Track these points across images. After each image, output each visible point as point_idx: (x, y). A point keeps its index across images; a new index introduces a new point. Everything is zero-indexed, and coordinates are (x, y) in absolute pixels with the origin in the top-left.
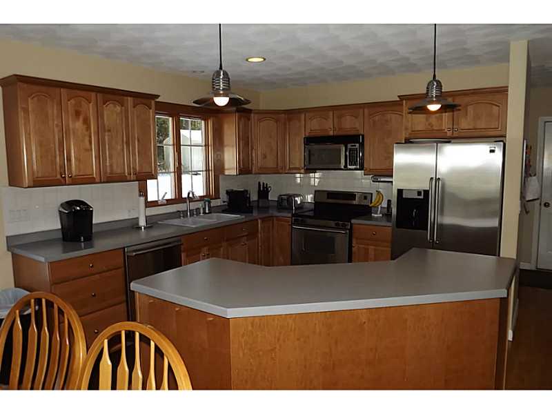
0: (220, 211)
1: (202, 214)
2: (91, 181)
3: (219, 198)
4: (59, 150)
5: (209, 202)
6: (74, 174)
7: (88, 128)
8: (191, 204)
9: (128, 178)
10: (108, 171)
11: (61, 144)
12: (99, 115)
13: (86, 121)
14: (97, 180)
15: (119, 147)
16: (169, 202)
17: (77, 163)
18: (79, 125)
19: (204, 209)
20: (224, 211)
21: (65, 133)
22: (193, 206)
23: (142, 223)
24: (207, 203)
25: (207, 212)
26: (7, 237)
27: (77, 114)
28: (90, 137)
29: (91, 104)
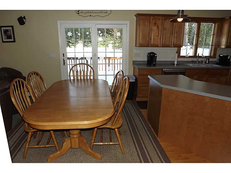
0: (215, 63)
1: (204, 63)
2: (157, 46)
3: (216, 58)
4: (148, 36)
5: (209, 59)
6: (152, 44)
7: (158, 29)
8: (199, 58)
9: (171, 46)
10: (164, 43)
11: (149, 34)
12: (163, 24)
13: (158, 27)
14: (159, 46)
15: (169, 35)
16: (190, 57)
17: (153, 40)
18: (155, 28)
19: (206, 61)
20: (216, 64)
21: (151, 30)
22: (200, 60)
23: (176, 63)
24: (208, 59)
25: (207, 63)
26: (133, 61)
27: (155, 24)
28: (159, 32)
29: (160, 21)
